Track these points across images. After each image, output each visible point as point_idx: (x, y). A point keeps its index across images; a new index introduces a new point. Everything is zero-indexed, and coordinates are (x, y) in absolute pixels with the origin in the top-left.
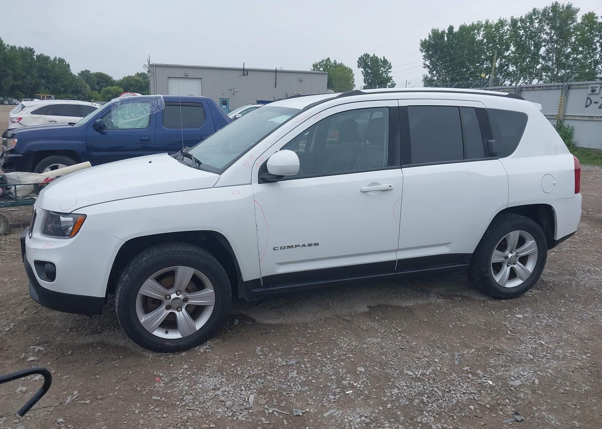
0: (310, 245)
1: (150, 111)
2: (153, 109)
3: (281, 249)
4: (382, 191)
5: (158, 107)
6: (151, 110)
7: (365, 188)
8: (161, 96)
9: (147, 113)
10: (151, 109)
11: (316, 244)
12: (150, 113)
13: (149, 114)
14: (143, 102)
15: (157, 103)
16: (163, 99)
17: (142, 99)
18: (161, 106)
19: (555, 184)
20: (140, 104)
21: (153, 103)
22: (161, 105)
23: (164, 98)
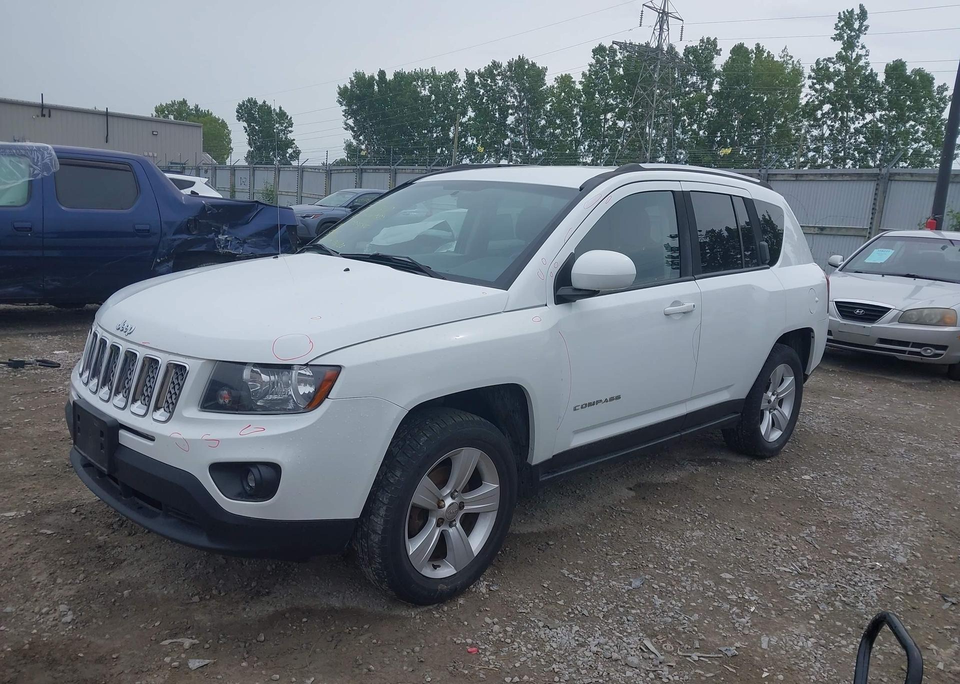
0: (612, 399)
1: (30, 173)
2: (34, 169)
3: (582, 408)
4: (684, 313)
5: (46, 167)
6: (30, 170)
7: (669, 309)
8: (50, 146)
9: (23, 177)
10: (32, 169)
11: (618, 397)
12: (30, 177)
13: (27, 179)
14: (13, 155)
15: (43, 159)
16: (54, 153)
17: (10, 149)
18: (52, 166)
19: (817, 302)
20: (8, 158)
21: (34, 159)
22: (51, 162)
23: (57, 151)
